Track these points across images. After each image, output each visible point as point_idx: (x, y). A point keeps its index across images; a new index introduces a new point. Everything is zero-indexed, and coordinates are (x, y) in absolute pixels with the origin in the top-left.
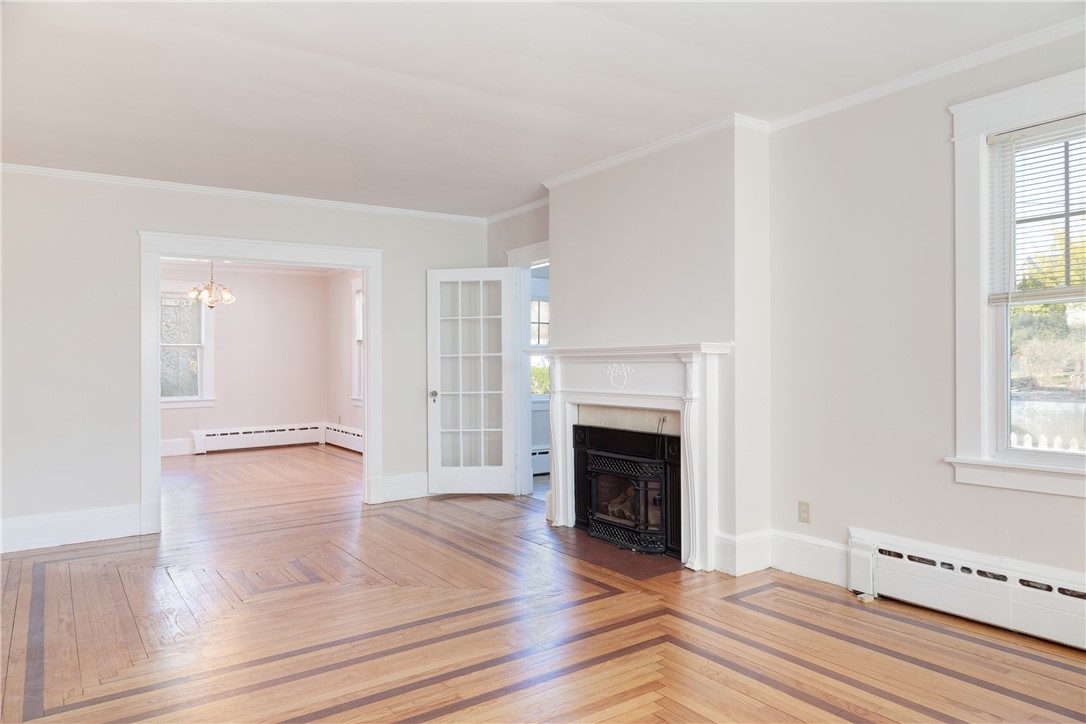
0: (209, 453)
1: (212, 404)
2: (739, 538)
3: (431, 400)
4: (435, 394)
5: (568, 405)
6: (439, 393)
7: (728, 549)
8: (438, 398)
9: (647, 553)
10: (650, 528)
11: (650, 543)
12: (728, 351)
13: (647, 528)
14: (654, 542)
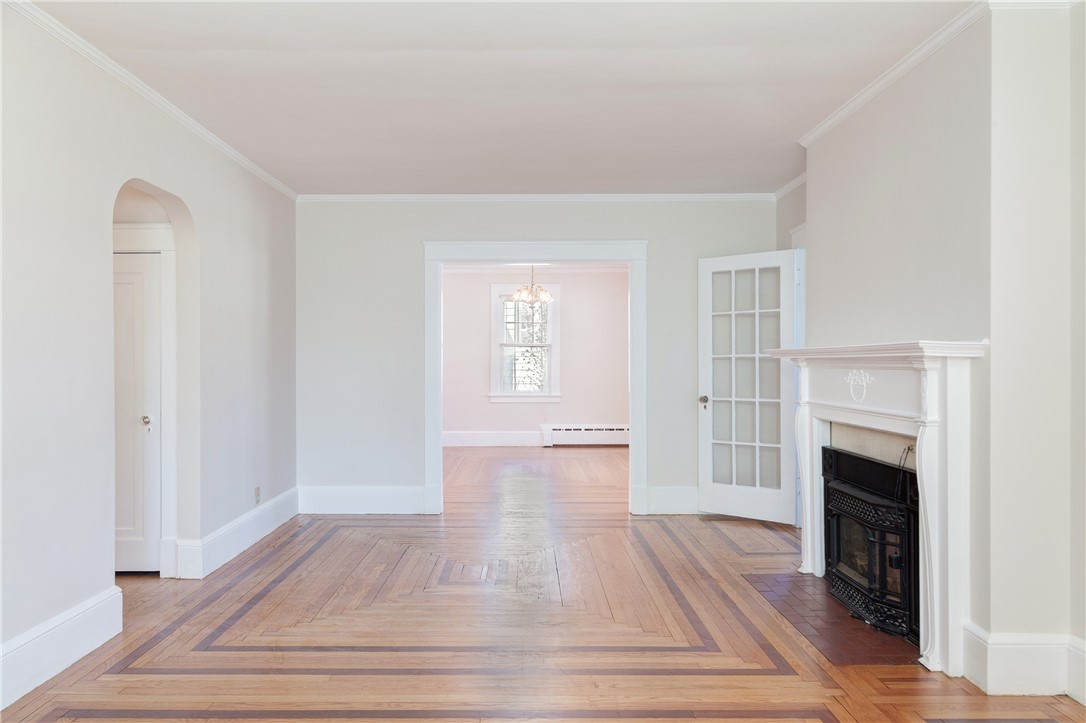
0: (555, 446)
1: (558, 400)
2: (994, 639)
3: (702, 405)
4: (705, 399)
5: (815, 421)
6: (710, 398)
7: (978, 650)
8: (709, 404)
9: (883, 630)
10: (889, 597)
11: (888, 617)
12: (981, 354)
13: (883, 595)
14: (895, 618)
